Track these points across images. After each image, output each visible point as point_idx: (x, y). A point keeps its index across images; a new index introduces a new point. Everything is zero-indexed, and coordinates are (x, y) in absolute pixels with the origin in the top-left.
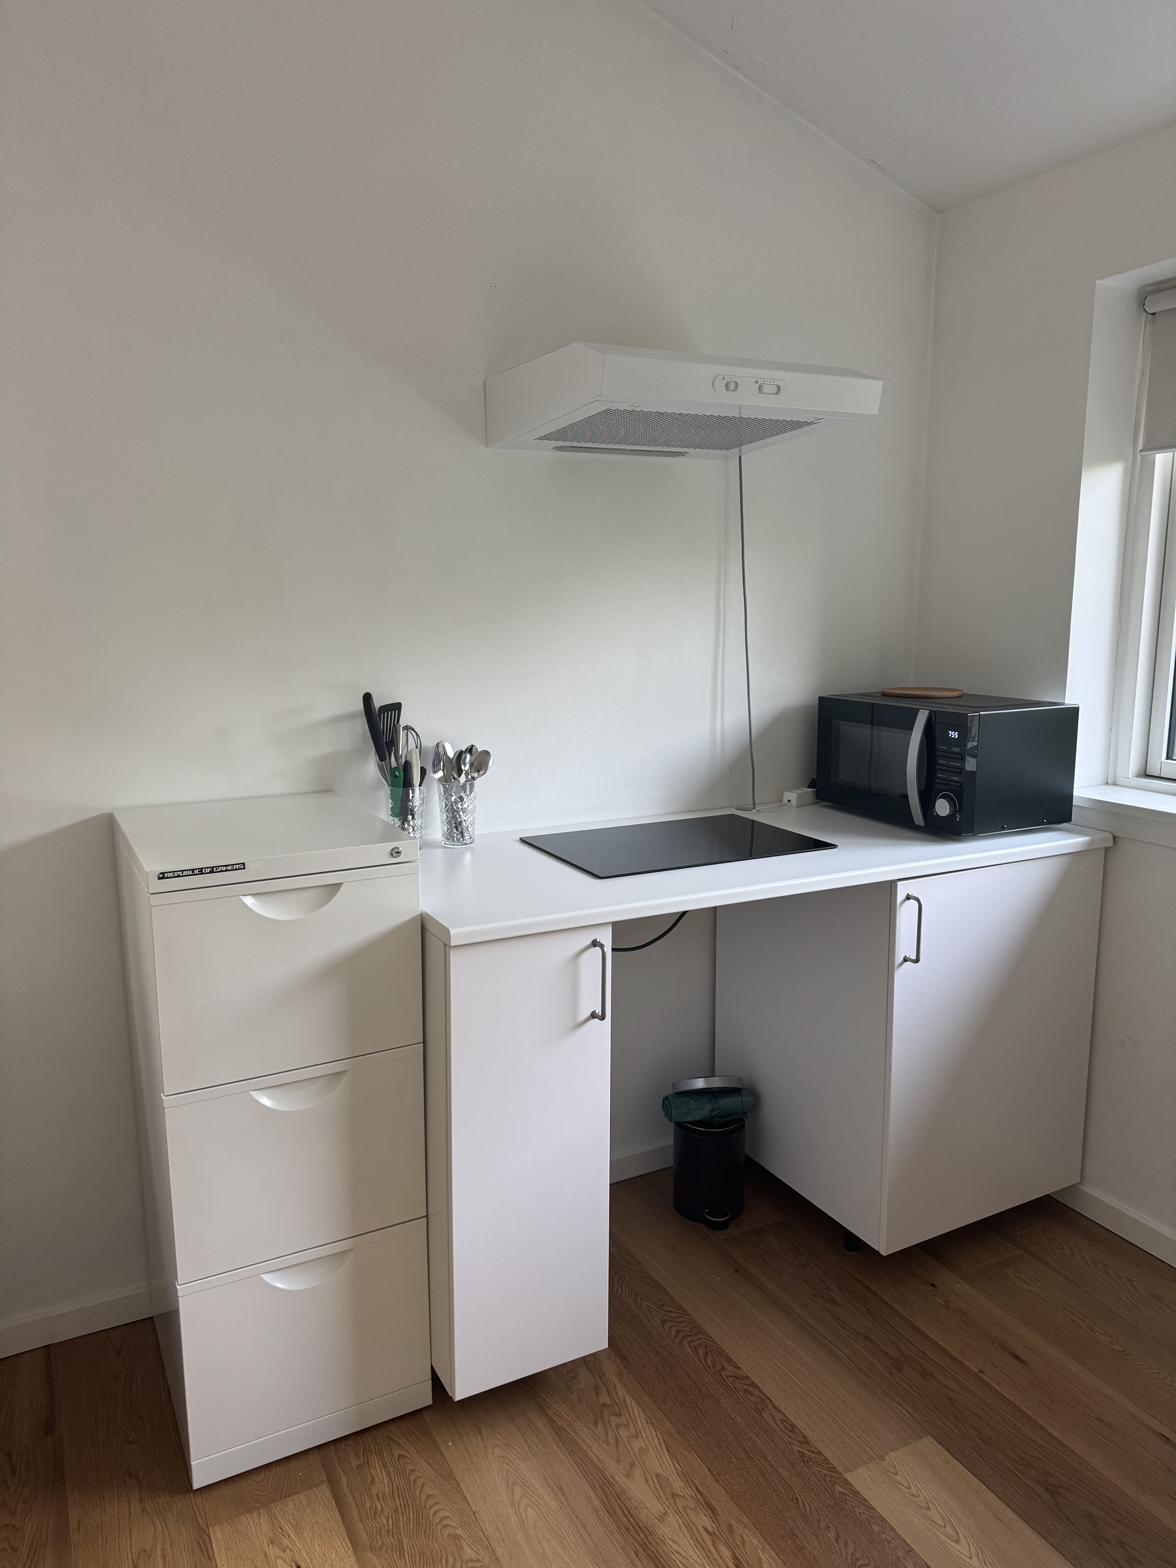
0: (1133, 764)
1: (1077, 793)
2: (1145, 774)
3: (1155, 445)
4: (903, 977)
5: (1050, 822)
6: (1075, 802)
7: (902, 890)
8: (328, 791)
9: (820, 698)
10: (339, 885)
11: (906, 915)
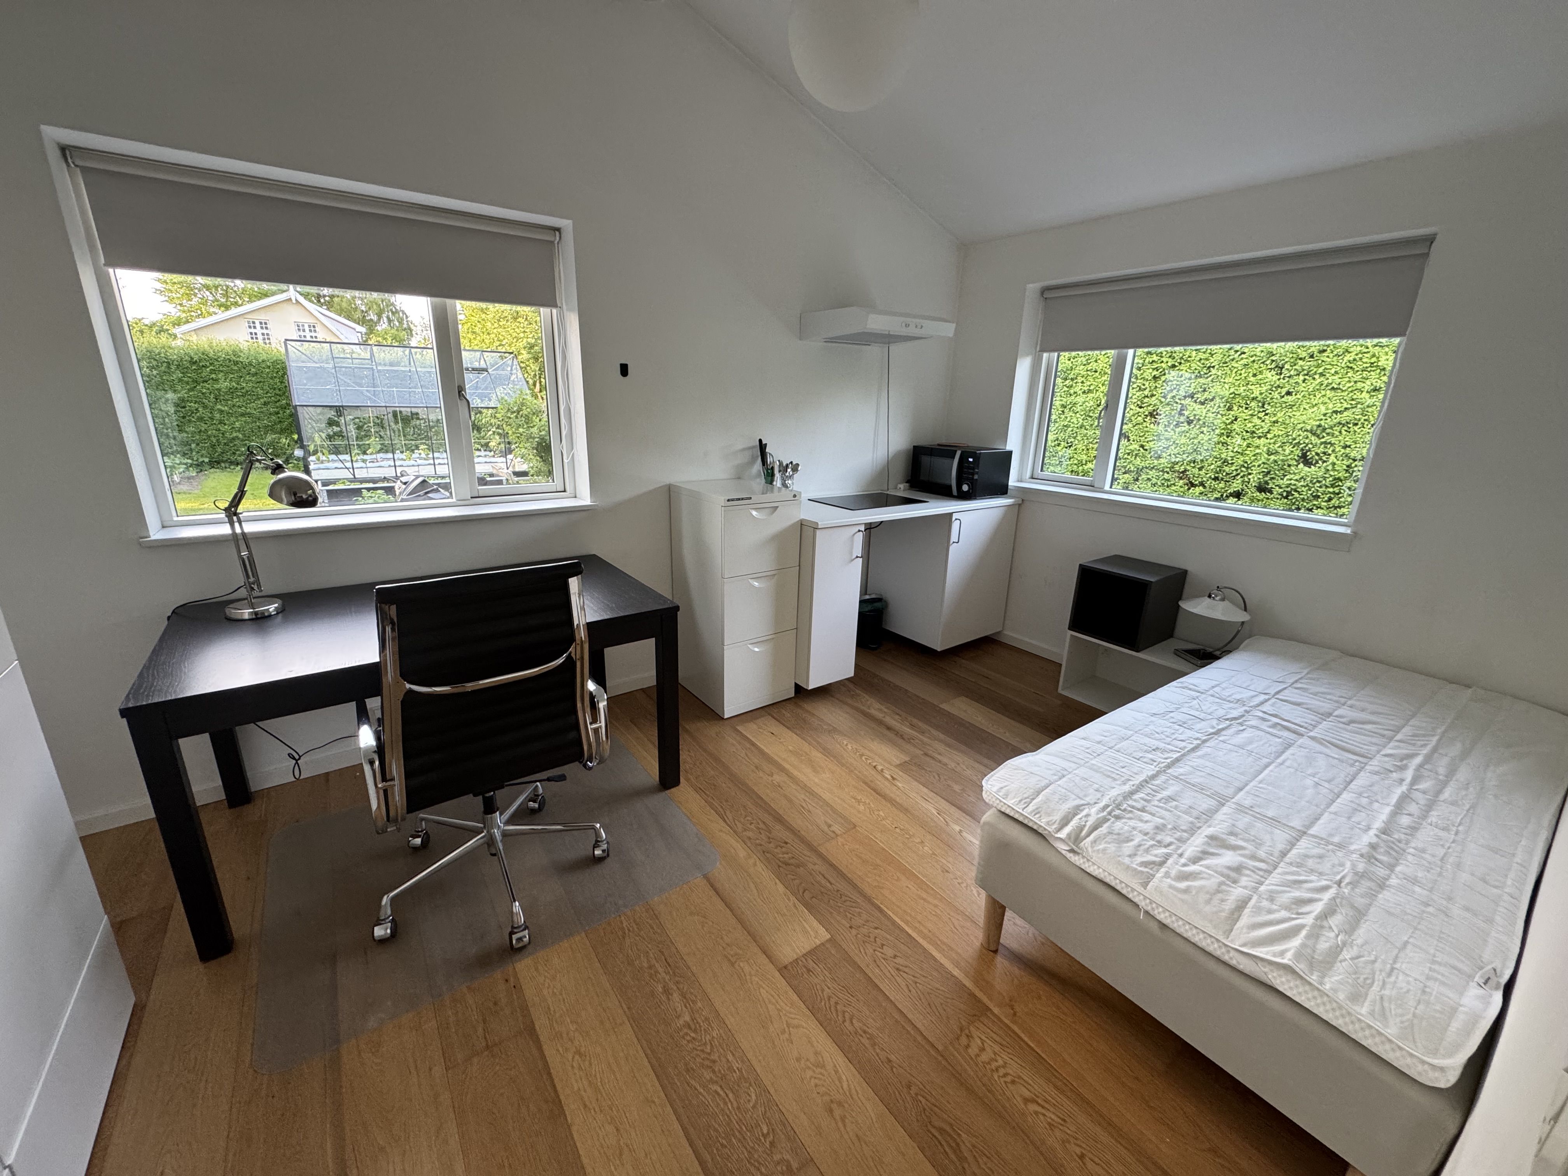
0: (1028, 474)
1: (1010, 484)
2: (1032, 478)
3: (1043, 350)
4: (953, 549)
5: (1001, 494)
6: (1009, 487)
7: (955, 516)
8: (739, 478)
9: (914, 446)
10: (777, 507)
11: (955, 526)
